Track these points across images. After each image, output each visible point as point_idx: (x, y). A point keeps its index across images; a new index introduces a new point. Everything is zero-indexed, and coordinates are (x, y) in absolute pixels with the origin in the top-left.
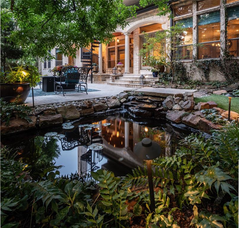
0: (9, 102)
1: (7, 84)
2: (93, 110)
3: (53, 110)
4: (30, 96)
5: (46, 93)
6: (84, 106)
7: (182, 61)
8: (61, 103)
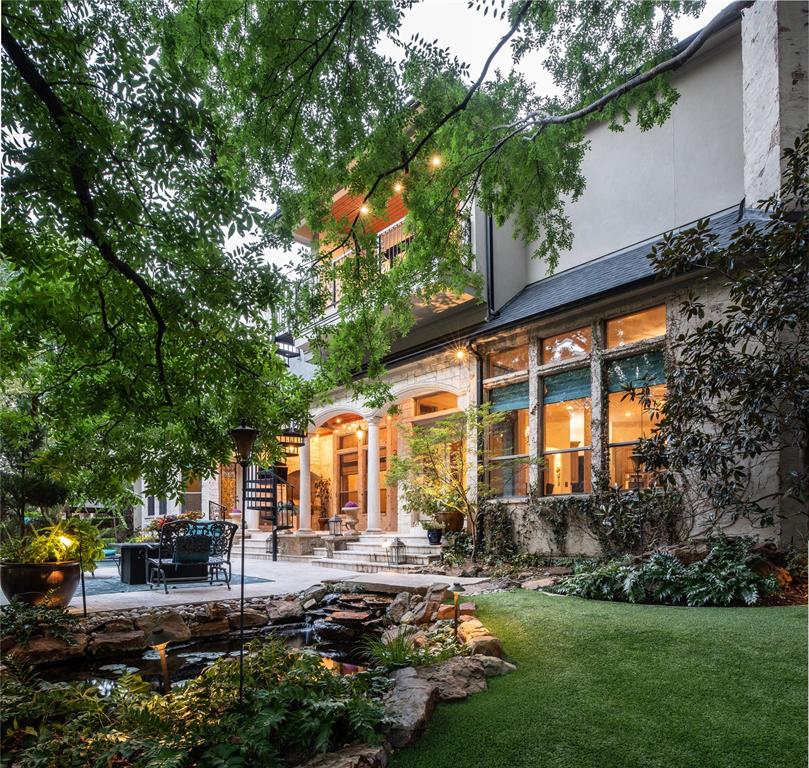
0: (31, 605)
1: (26, 566)
2: (227, 625)
3: (127, 623)
4: (78, 595)
5: (128, 587)
6: (204, 614)
7: (505, 501)
8: (149, 609)
